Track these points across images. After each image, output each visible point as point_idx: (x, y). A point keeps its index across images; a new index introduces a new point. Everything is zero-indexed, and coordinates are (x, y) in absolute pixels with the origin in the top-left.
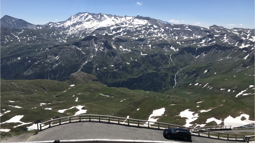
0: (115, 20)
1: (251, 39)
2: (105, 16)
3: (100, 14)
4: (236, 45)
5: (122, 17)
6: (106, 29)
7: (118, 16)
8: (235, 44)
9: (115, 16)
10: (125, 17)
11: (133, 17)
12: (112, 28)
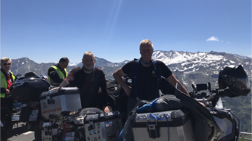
0: (187, 56)
2: (176, 53)
3: (171, 51)
5: (195, 53)
6: (177, 66)
7: (190, 53)
9: (186, 52)
10: (198, 53)
11: (206, 53)
12: (183, 64)
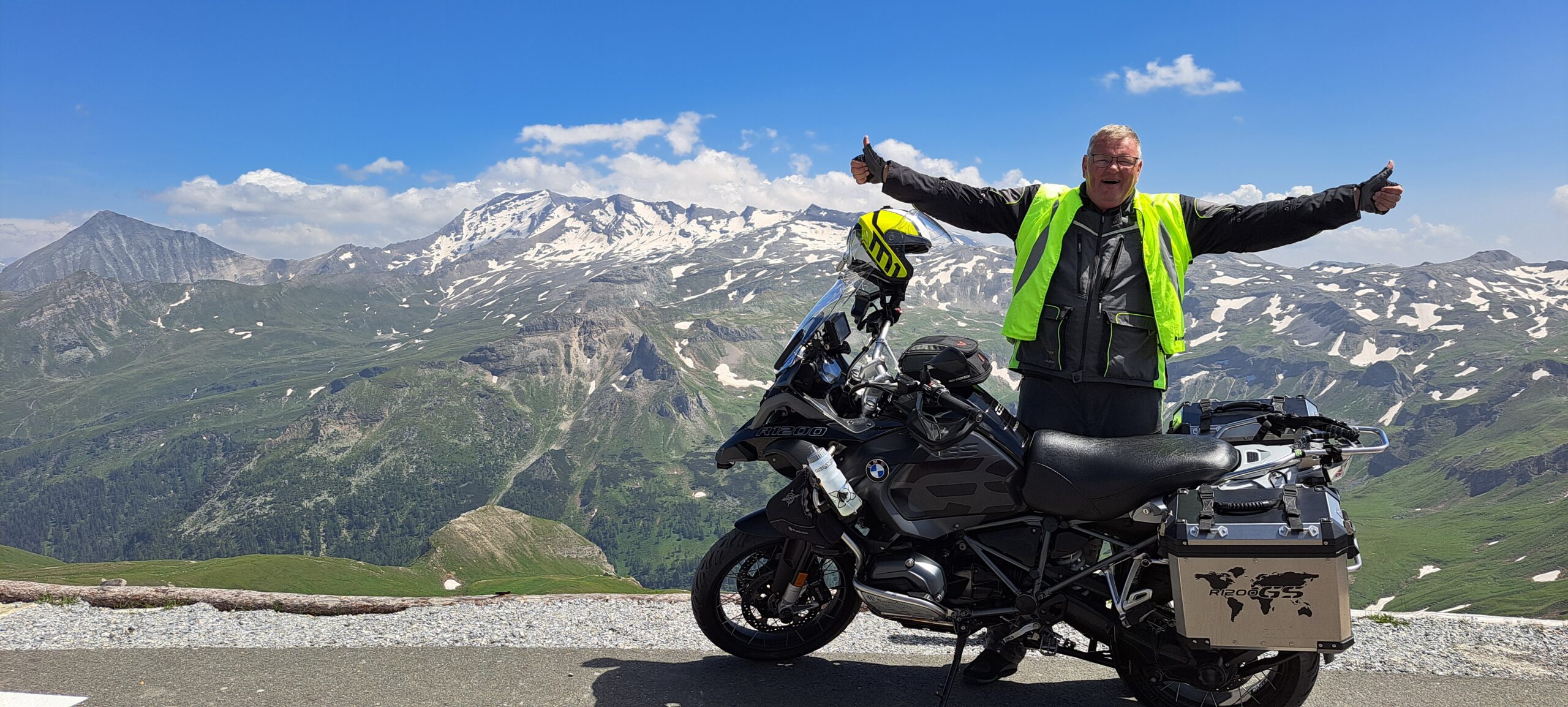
0: (694, 227)
1: (1404, 319)
2: (638, 208)
3: (613, 199)
4: (1334, 352)
5: (733, 214)
6: (642, 279)
7: (710, 212)
8: (1328, 345)
9: (690, 209)
10: (748, 212)
11: (785, 214)
12: (677, 272)
